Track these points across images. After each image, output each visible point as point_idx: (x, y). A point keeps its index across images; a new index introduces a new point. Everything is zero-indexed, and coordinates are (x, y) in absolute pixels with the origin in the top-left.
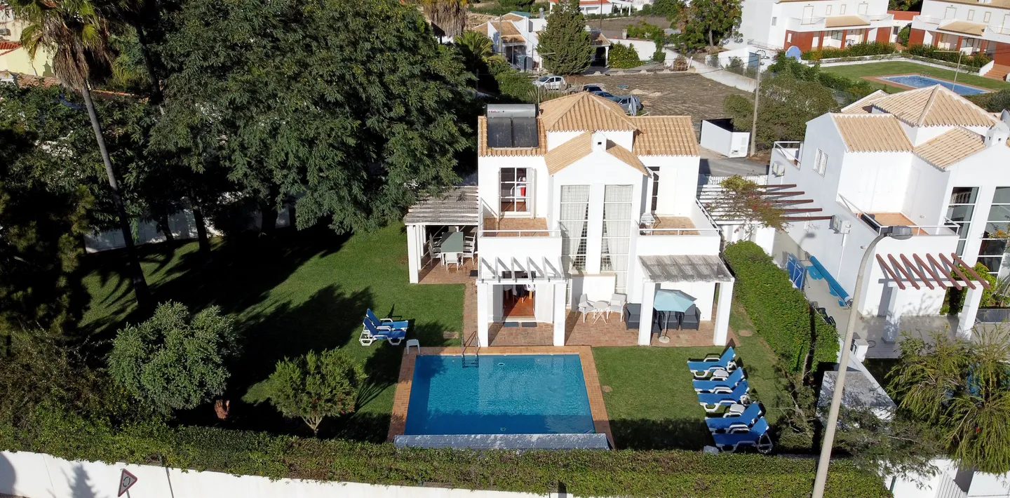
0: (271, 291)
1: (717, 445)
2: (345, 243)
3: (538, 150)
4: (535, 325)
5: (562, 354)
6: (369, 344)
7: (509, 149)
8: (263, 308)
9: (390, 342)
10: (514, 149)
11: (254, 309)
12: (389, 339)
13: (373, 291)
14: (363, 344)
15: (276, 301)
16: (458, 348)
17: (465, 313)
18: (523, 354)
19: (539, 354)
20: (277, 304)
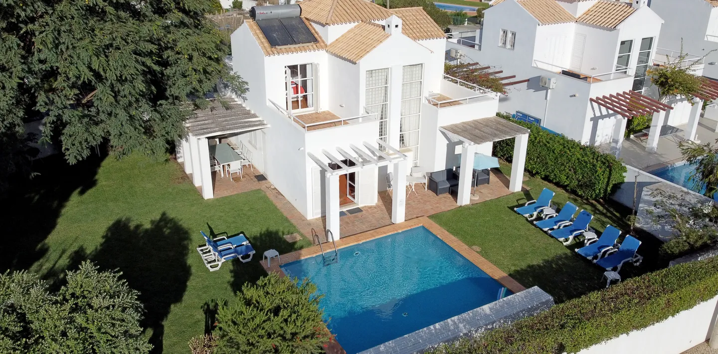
0: (46, 241)
1: (607, 269)
2: (97, 177)
3: (318, 44)
4: (359, 210)
5: (409, 228)
6: (217, 269)
7: (292, 46)
8: (53, 262)
9: (241, 260)
10: (297, 46)
11: (41, 266)
12: (240, 257)
13: (171, 214)
14: (212, 270)
15: (64, 252)
16: (312, 248)
17: (286, 214)
18: (377, 237)
19: (390, 234)
20: (68, 253)
